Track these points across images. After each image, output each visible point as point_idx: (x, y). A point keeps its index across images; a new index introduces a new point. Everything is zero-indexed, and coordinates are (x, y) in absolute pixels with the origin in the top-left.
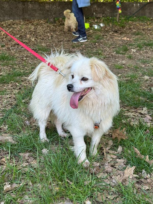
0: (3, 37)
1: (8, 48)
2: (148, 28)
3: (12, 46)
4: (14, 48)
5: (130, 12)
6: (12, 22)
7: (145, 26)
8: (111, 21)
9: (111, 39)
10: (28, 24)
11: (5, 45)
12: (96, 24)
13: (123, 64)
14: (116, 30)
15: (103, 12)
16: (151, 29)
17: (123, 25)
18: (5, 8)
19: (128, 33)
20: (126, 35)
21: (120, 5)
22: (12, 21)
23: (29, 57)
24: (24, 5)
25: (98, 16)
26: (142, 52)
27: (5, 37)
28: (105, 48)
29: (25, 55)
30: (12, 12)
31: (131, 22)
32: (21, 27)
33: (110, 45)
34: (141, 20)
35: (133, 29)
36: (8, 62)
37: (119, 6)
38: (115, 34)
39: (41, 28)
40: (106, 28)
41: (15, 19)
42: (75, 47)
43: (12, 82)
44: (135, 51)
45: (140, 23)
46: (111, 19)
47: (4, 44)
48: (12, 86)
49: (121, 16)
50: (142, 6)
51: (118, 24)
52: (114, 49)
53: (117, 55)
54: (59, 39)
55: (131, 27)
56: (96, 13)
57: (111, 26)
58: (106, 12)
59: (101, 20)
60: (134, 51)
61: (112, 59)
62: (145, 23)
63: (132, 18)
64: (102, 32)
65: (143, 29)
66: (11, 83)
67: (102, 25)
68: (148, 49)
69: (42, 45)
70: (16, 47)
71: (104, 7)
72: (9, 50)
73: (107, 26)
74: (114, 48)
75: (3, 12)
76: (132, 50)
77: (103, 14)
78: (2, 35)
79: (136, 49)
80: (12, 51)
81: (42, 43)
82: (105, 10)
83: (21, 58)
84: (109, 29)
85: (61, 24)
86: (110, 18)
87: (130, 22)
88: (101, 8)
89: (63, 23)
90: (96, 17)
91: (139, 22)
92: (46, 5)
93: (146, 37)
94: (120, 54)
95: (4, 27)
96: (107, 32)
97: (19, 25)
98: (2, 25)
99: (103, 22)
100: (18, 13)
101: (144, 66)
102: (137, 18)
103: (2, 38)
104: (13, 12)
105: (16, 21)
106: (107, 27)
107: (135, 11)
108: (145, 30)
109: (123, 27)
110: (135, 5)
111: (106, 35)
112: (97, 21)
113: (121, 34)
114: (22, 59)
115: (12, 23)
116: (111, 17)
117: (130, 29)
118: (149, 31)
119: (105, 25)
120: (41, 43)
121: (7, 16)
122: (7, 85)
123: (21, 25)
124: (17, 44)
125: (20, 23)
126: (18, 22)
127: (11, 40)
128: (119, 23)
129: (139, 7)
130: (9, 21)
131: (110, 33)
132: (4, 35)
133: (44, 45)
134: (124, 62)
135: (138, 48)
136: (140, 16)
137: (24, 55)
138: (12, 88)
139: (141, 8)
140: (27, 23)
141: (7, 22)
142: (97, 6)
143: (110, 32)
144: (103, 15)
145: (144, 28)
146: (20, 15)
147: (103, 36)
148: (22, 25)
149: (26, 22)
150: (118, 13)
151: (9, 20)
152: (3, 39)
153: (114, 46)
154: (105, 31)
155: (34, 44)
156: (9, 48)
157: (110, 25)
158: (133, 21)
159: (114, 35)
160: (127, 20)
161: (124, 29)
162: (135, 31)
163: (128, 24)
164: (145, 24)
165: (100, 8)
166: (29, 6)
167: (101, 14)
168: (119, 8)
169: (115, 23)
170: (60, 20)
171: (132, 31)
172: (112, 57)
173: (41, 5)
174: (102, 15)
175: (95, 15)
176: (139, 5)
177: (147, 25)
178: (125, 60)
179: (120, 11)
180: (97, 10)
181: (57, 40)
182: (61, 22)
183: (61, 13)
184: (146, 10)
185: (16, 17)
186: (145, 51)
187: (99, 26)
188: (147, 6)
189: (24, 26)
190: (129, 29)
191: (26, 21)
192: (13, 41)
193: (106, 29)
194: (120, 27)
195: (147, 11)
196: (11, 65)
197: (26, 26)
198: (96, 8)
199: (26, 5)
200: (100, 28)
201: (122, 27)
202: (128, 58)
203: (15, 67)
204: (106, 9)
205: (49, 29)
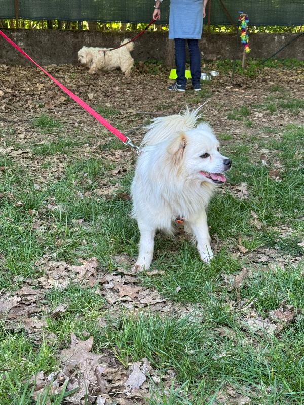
0: (41, 93)
1: (49, 109)
2: (296, 80)
3: (55, 107)
4: (60, 109)
5: (267, 52)
6: (55, 68)
7: (292, 76)
8: (231, 67)
9: (226, 97)
10: (82, 72)
11: (44, 105)
12: (205, 72)
13: (235, 134)
14: (238, 83)
15: (218, 51)
16: (302, 81)
17: (252, 73)
18: (43, 43)
19: (259, 88)
20: (255, 91)
21: (248, 38)
22: (55, 65)
23: (84, 122)
24: (77, 38)
25: (210, 57)
26: (274, 118)
27: (45, 93)
28: (212, 110)
29: (78, 120)
30: (55, 49)
31: (269, 69)
32: (70, 76)
33: (222, 106)
34: (287, 66)
35: (270, 81)
36: (51, 129)
37: (246, 40)
38: (236, 88)
39: (105, 78)
40: (221, 79)
41: (60, 63)
42: (162, 109)
43: (59, 153)
44: (261, 115)
45: (285, 71)
46: (232, 63)
47: (43, 103)
48: (58, 159)
49: (251, 58)
50: (289, 41)
51: (244, 73)
52: (227, 113)
53: (230, 121)
54: (135, 97)
55: (267, 78)
56: (205, 53)
57: (230, 76)
58: (223, 51)
59: (213, 65)
60: (260, 117)
61: (219, 127)
62: (294, 70)
63: (271, 62)
64: (214, 86)
65: (287, 81)
66: (57, 155)
67: (214, 74)
68: (286, 113)
69: (106, 106)
70: (63, 108)
71: (220, 42)
72: (52, 112)
73: (224, 75)
74: (227, 110)
75: (39, 50)
76: (256, 115)
77: (218, 53)
78: (39, 89)
79: (265, 112)
80: (56, 113)
81: (106, 102)
82: (222, 47)
83: (72, 124)
84: (227, 80)
85: (141, 72)
86: (231, 61)
87: (266, 68)
88: (215, 44)
89: (144, 70)
90: (204, 60)
91: (283, 69)
92: (116, 37)
93: (289, 94)
94: (235, 120)
95: (41, 75)
96: (223, 86)
97: (67, 73)
98: (38, 73)
99: (218, 69)
100: (67, 52)
101: (268, 136)
102: (279, 62)
103: (38, 94)
104: (57, 50)
105: (62, 66)
106: (223, 77)
107: (276, 50)
108: (291, 82)
109: (253, 78)
110: (276, 38)
111: (218, 91)
112: (207, 67)
113: (245, 89)
114: (73, 126)
115: (55, 70)
116: (233, 59)
117: (265, 80)
118: (298, 85)
119: (221, 74)
120: (104, 102)
121: (45, 57)
122: (51, 157)
123: (71, 73)
124: (64, 104)
125: (69, 70)
126: (65, 67)
127: (55, 97)
128: (246, 71)
129: (285, 43)
130: (49, 66)
131: (228, 87)
132: (41, 89)
133: (109, 106)
134: (238, 131)
135: (268, 111)
136: (286, 59)
137: (75, 119)
138: (58, 161)
139: (287, 44)
140: (82, 70)
141: (46, 67)
142: (207, 40)
143: (227, 85)
144: (218, 57)
145: (291, 79)
146: (68, 56)
147: (213, 91)
148: (73, 73)
149: (79, 68)
150: (244, 53)
151: (50, 64)
152: (40, 95)
153: (227, 108)
154: (218, 83)
155: (93, 104)
156: (51, 110)
157: (229, 74)
158: (272, 67)
159: (232, 91)
160: (262, 65)
161: (254, 81)
162: (273, 85)
163: (262, 72)
164: (292, 73)
165: (212, 44)
166: (86, 40)
167: (215, 55)
168: (246, 43)
169: (238, 70)
170: (141, 65)
171: (267, 83)
172: (221, 125)
173: (107, 38)
174: (216, 57)
175: (203, 56)
176: (283, 38)
177: (296, 74)
178: (241, 129)
179: (248, 49)
180: (207, 46)
181: (131, 98)
182: (141, 69)
183: (142, 52)
184: (297, 48)
185: (63, 59)
186: (279, 116)
187: (209, 74)
188: (298, 40)
189: (76, 75)
190: (263, 82)
191: (79, 66)
192: (57, 99)
193: (221, 81)
194: (247, 77)
195: (299, 49)
196: (55, 133)
197: (80, 75)
198: (205, 43)
199: (80, 38)
200: (210, 79)
201: (250, 77)
202: (247, 126)
203: (62, 135)
204: (224, 45)
205: (119, 79)
